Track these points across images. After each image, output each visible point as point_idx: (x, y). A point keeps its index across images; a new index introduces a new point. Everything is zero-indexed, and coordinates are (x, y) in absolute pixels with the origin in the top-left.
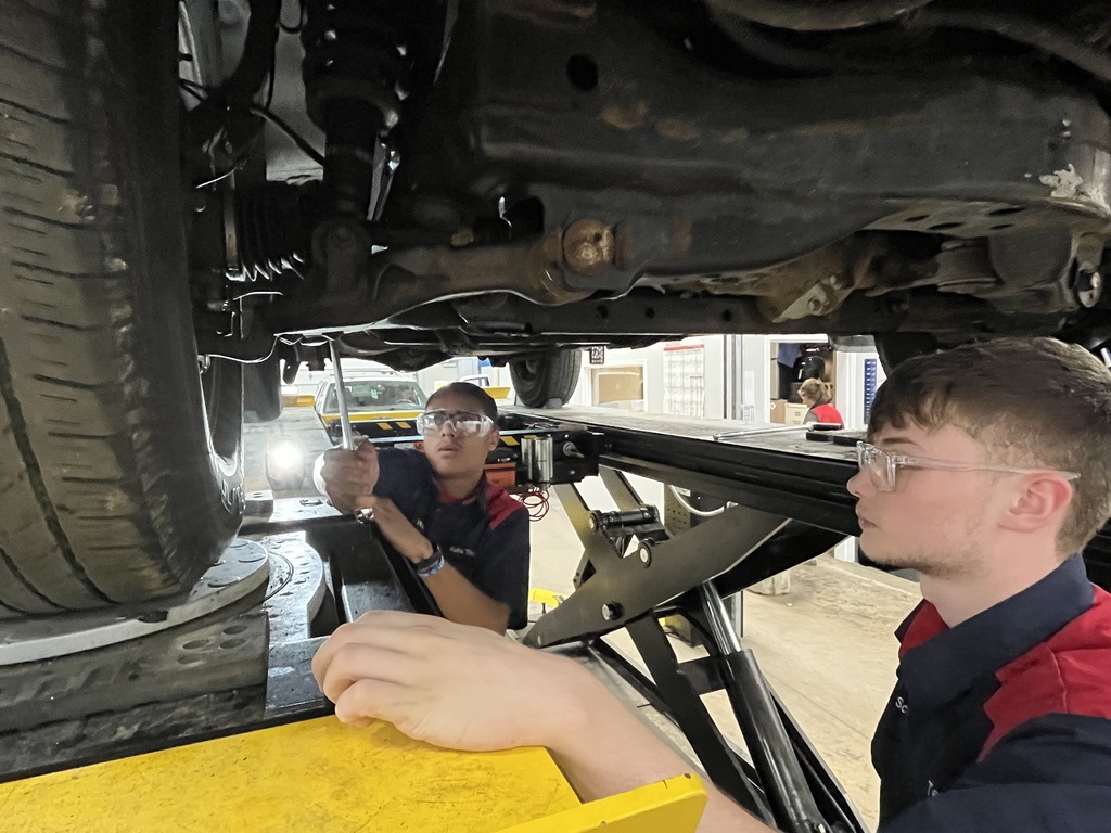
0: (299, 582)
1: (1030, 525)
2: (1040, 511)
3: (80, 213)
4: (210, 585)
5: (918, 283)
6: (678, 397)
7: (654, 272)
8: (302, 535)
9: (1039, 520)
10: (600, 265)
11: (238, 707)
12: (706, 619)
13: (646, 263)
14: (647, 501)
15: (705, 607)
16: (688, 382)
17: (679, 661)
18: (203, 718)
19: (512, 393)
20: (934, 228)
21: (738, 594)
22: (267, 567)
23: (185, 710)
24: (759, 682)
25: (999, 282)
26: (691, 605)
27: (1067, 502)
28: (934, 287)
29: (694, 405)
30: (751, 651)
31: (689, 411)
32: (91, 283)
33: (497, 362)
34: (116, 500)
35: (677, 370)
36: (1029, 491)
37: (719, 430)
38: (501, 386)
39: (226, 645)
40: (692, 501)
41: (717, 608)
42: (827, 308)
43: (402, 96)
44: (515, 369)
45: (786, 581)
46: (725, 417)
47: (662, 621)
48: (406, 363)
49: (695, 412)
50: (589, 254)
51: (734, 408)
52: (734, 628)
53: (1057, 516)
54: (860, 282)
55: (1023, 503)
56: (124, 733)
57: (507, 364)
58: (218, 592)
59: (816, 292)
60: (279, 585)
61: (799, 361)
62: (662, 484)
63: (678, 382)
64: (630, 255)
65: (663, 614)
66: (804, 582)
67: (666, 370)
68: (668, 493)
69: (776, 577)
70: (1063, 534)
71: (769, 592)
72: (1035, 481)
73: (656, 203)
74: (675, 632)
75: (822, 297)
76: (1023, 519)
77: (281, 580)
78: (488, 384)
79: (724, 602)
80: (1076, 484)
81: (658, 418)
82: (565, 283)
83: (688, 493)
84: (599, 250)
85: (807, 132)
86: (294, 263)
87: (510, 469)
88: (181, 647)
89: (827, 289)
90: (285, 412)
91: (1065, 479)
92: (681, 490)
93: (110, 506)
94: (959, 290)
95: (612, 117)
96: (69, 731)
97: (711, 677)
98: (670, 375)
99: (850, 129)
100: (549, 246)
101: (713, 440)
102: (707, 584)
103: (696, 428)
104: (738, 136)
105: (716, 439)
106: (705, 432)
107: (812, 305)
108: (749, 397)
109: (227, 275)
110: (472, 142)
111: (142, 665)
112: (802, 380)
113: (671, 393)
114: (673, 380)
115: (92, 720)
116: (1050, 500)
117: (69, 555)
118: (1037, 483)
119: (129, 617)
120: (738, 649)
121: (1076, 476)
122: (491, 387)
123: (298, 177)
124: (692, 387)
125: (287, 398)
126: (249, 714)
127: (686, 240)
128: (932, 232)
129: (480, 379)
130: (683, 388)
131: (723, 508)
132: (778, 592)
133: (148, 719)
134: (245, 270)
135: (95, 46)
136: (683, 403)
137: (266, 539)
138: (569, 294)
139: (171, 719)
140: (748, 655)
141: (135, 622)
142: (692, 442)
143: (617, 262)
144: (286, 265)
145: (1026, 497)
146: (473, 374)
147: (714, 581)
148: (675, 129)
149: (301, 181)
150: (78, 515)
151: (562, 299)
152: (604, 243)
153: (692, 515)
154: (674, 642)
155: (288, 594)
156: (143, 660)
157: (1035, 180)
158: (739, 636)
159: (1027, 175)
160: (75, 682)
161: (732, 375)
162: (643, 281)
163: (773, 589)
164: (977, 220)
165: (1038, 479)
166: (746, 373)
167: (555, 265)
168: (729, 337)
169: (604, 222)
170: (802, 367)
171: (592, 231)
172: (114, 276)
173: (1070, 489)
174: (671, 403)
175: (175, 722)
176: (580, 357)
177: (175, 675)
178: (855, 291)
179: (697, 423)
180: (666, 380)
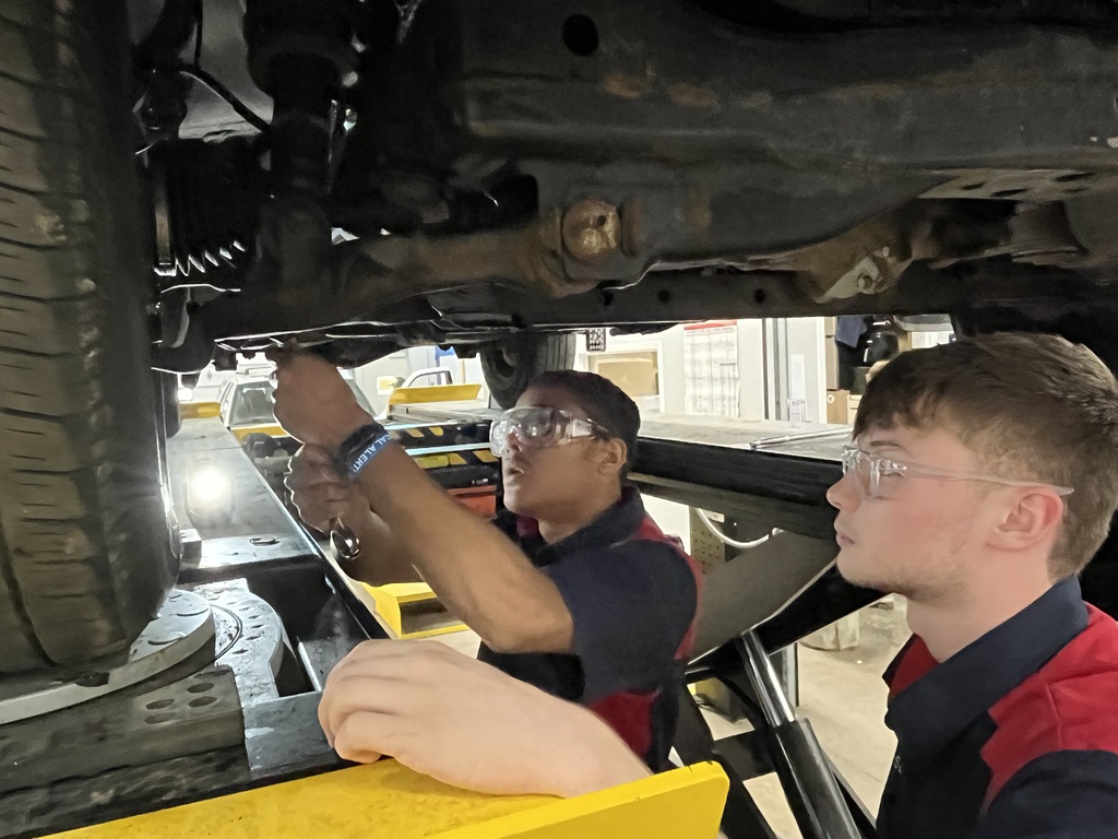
0: (252, 638)
1: (1021, 544)
2: (1028, 529)
3: (54, 233)
4: (151, 643)
5: (989, 253)
6: (704, 391)
7: (668, 256)
8: (242, 583)
9: (1029, 539)
10: (606, 254)
11: (222, 768)
12: (749, 682)
13: (659, 245)
14: (667, 529)
15: (746, 667)
16: (717, 372)
17: (716, 737)
18: (184, 781)
19: (485, 392)
20: (998, 194)
21: (790, 648)
22: (210, 622)
23: (160, 774)
24: (818, 761)
25: (1083, 252)
26: (728, 663)
27: (1057, 520)
28: (1007, 258)
29: (726, 402)
30: (807, 721)
31: (720, 408)
32: (62, 307)
33: (464, 352)
34: (76, 543)
35: (702, 355)
36: (1020, 506)
37: (758, 434)
38: (467, 383)
39: (195, 704)
40: (726, 528)
41: (762, 669)
42: (880, 285)
43: (359, 47)
44: (488, 360)
45: (854, 631)
46: (767, 417)
47: (692, 688)
48: (344, 356)
49: (727, 410)
50: (592, 241)
51: (778, 403)
52: (786, 695)
53: (1047, 535)
54: (917, 253)
55: (1012, 519)
56: (98, 797)
57: (478, 355)
58: (162, 651)
59: (866, 266)
60: (229, 641)
61: (863, 338)
62: (686, 508)
63: (704, 371)
64: (641, 237)
65: (693, 678)
66: (876, 631)
67: (688, 356)
68: (695, 518)
69: (841, 621)
70: (1055, 554)
71: (831, 646)
72: (1025, 494)
73: (668, 175)
74: (708, 703)
75: (874, 273)
76: (1012, 538)
77: (230, 635)
78: (450, 380)
79: (772, 659)
80: (1069, 500)
81: (679, 421)
82: (565, 274)
83: (721, 518)
84: (604, 235)
85: (840, 95)
86: (233, 251)
87: (490, 493)
88: (144, 708)
89: (880, 264)
90: (186, 426)
91: (1057, 494)
92: (712, 514)
93: (69, 550)
94: (1036, 261)
95: (616, 86)
96: (38, 798)
97: (757, 756)
98: (694, 362)
99: (890, 92)
100: (547, 232)
101: (749, 448)
102: (748, 636)
103: (727, 432)
104: (760, 101)
105: (754, 446)
106: (740, 438)
107: (862, 282)
108: (798, 389)
109: (156, 270)
110: (457, 120)
111: (107, 726)
112: (870, 364)
113: (695, 385)
114: (697, 369)
115: (59, 787)
116: (1040, 514)
117: (19, 606)
118: (1028, 497)
119: (66, 681)
120: (791, 719)
121: (1070, 491)
122: (454, 384)
123: (217, 133)
124: (722, 379)
125: (186, 407)
126: (236, 775)
127: (704, 218)
128: (996, 198)
129: (438, 373)
130: (712, 379)
131: (767, 537)
132: (843, 646)
133: (122, 783)
134: (177, 263)
135: (64, 53)
136: (711, 399)
137: (200, 588)
138: (569, 286)
139: (147, 785)
140: (803, 726)
141: (73, 686)
142: (721, 452)
143: (625, 247)
144: (227, 255)
145: (1016, 513)
146: (429, 367)
147: (759, 631)
148: (686, 96)
149: (221, 138)
150: (34, 559)
151: (561, 291)
152: (609, 227)
153: (728, 547)
154: (709, 716)
155: (242, 651)
156: (104, 721)
157: (1103, 143)
158: (794, 704)
159: (1094, 139)
160: (38, 745)
161: (775, 360)
162: (657, 266)
163: (836, 641)
164: (1043, 185)
165: (1031, 492)
166: (792, 357)
167: (554, 254)
168: (769, 321)
169: (608, 201)
170: (867, 346)
171: (596, 213)
172: (84, 297)
173: (1061, 506)
174: (695, 399)
175: (152, 787)
176: (575, 342)
177: (146, 736)
178: (915, 263)
179: (730, 426)
180: (688, 369)
